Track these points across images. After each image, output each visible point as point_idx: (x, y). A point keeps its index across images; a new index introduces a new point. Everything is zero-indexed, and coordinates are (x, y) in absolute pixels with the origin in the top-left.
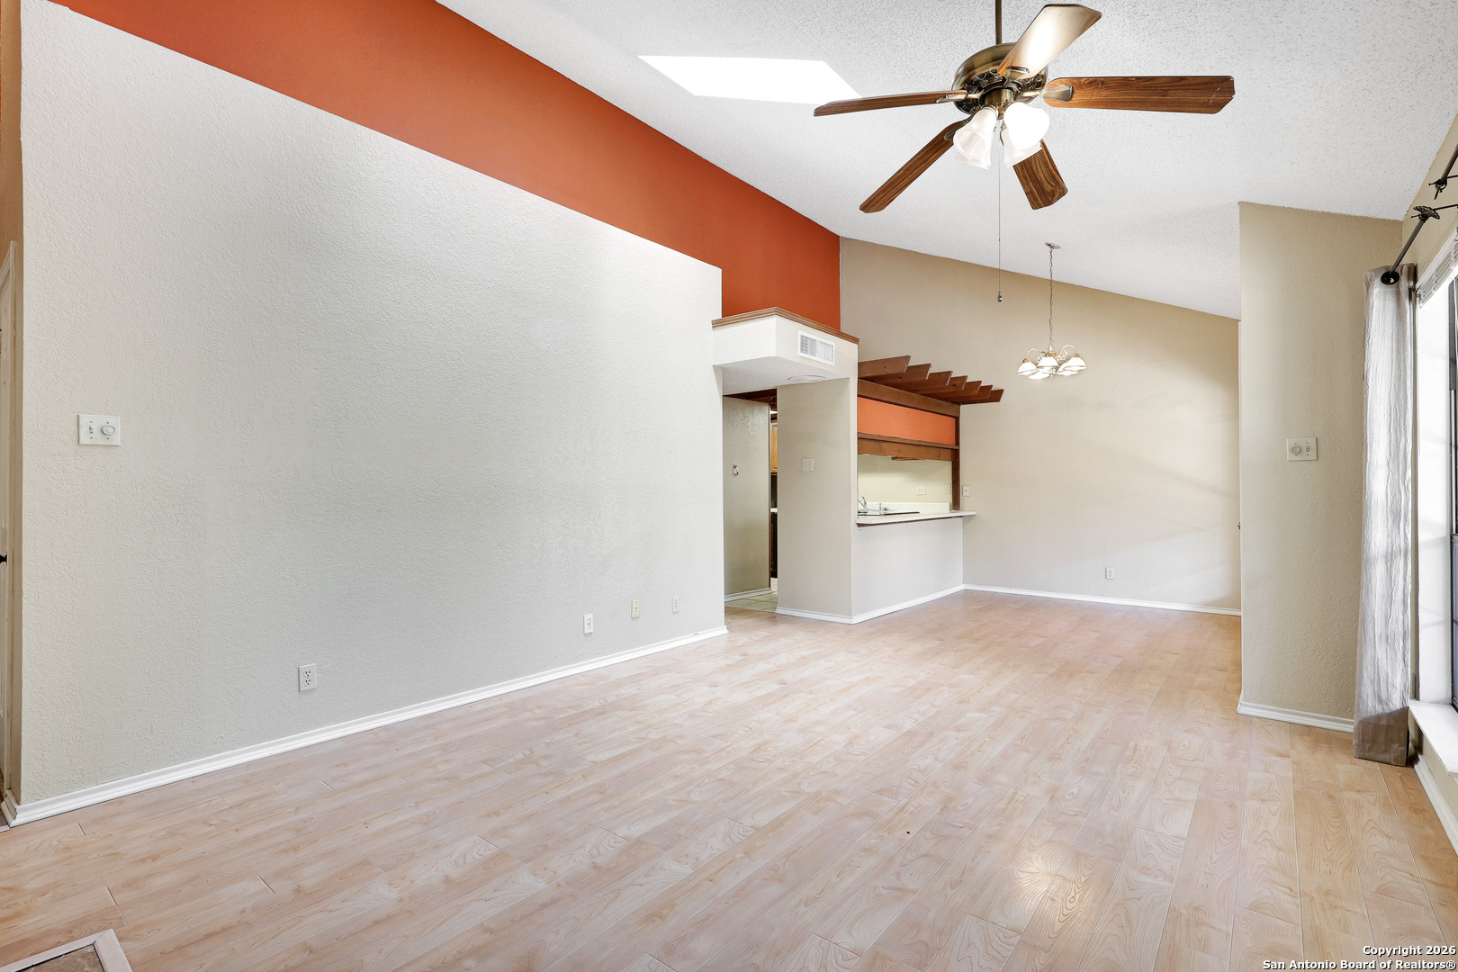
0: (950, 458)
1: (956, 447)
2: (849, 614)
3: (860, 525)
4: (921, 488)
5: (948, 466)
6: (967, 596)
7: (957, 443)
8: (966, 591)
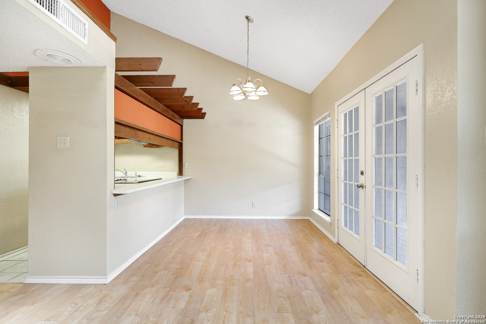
0: (178, 147)
1: (181, 141)
2: (104, 274)
3: (115, 195)
4: (160, 164)
5: (176, 152)
6: (186, 224)
7: (182, 139)
8: (186, 220)
